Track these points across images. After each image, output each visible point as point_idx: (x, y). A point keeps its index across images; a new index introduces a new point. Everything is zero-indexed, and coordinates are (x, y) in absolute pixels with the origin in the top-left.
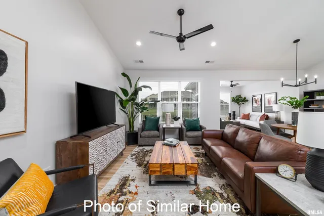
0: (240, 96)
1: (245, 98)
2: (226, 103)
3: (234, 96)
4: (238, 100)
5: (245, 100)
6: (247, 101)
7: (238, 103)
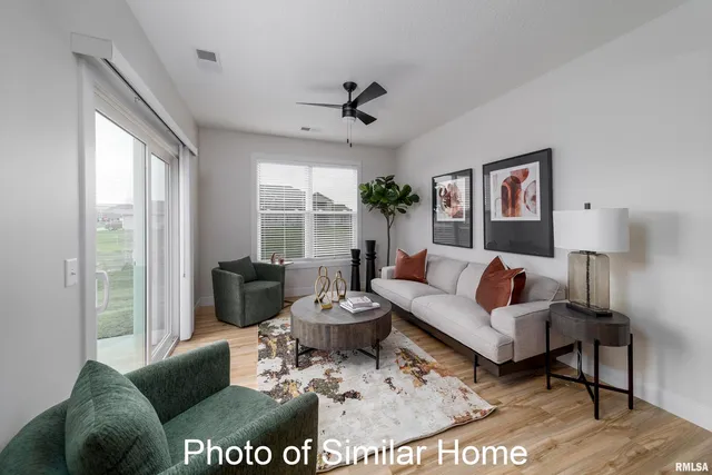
0: (389, 183)
1: (408, 189)
2: (342, 207)
3: (371, 180)
4: (383, 194)
5: (408, 198)
6: (416, 199)
7: (384, 209)
